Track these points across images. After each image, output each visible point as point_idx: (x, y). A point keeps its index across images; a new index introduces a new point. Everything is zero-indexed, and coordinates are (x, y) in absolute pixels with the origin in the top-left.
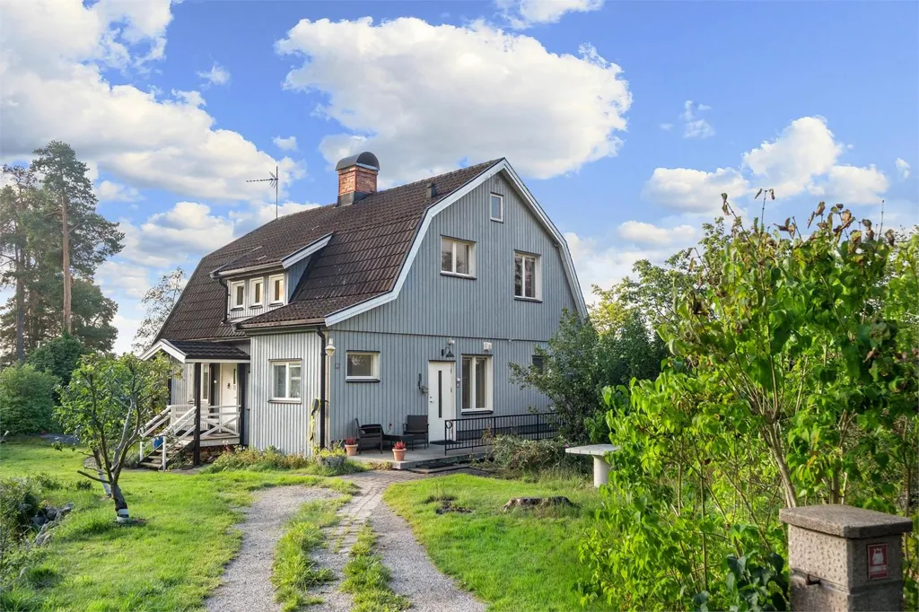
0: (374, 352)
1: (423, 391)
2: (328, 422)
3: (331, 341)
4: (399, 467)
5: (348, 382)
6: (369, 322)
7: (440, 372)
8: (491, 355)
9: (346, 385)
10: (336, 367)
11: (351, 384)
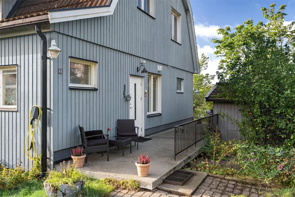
0: (93, 61)
1: (127, 98)
2: (51, 131)
3: (53, 42)
4: (150, 187)
5: (71, 89)
6: (89, 30)
7: (135, 84)
8: (161, 75)
9: (69, 91)
10: (59, 72)
11: (73, 91)
